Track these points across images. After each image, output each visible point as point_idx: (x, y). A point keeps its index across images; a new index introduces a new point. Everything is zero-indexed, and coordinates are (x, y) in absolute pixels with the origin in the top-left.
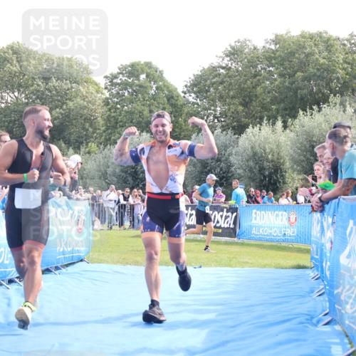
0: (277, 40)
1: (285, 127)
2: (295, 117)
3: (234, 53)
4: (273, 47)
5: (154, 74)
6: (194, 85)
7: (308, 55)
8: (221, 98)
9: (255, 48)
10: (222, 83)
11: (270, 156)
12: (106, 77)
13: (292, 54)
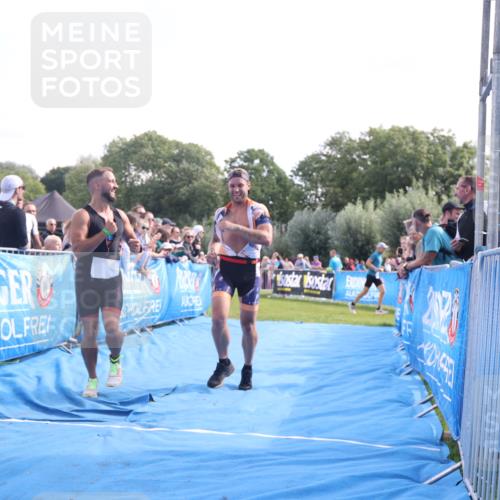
0: (372, 132)
1: (376, 207)
2: (383, 198)
3: (334, 143)
4: (368, 139)
5: (266, 160)
6: (299, 169)
7: (397, 146)
8: (322, 181)
9: (351, 140)
10: (322, 168)
11: (363, 231)
12: (226, 162)
13: (383, 145)
